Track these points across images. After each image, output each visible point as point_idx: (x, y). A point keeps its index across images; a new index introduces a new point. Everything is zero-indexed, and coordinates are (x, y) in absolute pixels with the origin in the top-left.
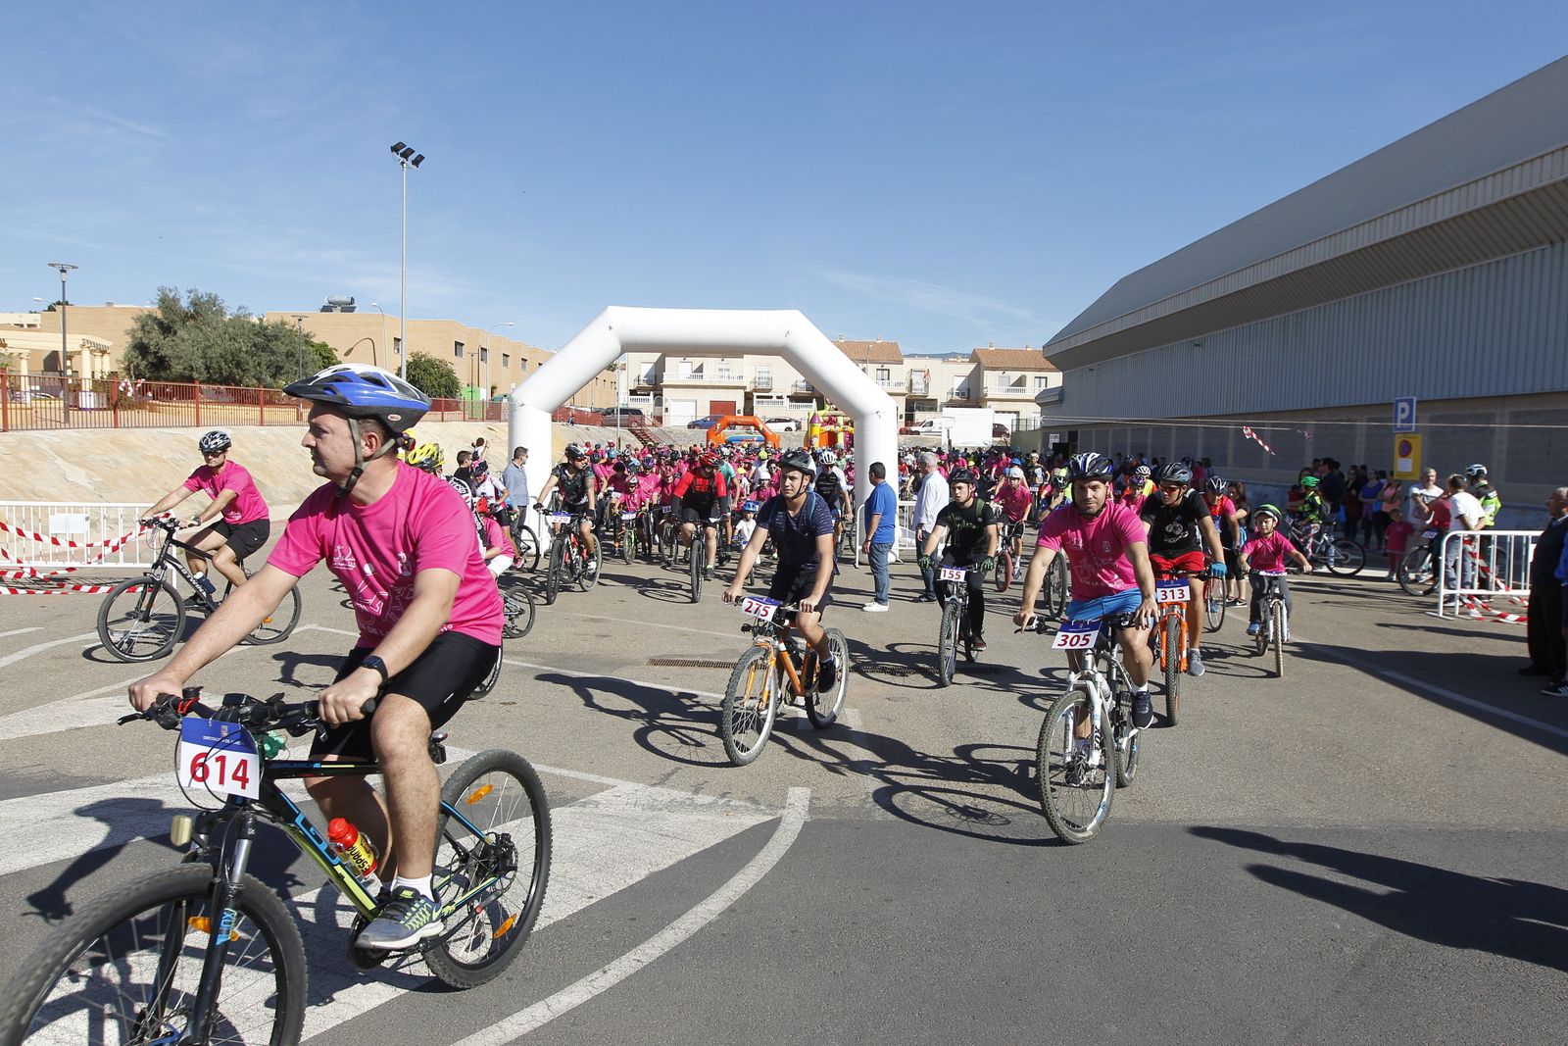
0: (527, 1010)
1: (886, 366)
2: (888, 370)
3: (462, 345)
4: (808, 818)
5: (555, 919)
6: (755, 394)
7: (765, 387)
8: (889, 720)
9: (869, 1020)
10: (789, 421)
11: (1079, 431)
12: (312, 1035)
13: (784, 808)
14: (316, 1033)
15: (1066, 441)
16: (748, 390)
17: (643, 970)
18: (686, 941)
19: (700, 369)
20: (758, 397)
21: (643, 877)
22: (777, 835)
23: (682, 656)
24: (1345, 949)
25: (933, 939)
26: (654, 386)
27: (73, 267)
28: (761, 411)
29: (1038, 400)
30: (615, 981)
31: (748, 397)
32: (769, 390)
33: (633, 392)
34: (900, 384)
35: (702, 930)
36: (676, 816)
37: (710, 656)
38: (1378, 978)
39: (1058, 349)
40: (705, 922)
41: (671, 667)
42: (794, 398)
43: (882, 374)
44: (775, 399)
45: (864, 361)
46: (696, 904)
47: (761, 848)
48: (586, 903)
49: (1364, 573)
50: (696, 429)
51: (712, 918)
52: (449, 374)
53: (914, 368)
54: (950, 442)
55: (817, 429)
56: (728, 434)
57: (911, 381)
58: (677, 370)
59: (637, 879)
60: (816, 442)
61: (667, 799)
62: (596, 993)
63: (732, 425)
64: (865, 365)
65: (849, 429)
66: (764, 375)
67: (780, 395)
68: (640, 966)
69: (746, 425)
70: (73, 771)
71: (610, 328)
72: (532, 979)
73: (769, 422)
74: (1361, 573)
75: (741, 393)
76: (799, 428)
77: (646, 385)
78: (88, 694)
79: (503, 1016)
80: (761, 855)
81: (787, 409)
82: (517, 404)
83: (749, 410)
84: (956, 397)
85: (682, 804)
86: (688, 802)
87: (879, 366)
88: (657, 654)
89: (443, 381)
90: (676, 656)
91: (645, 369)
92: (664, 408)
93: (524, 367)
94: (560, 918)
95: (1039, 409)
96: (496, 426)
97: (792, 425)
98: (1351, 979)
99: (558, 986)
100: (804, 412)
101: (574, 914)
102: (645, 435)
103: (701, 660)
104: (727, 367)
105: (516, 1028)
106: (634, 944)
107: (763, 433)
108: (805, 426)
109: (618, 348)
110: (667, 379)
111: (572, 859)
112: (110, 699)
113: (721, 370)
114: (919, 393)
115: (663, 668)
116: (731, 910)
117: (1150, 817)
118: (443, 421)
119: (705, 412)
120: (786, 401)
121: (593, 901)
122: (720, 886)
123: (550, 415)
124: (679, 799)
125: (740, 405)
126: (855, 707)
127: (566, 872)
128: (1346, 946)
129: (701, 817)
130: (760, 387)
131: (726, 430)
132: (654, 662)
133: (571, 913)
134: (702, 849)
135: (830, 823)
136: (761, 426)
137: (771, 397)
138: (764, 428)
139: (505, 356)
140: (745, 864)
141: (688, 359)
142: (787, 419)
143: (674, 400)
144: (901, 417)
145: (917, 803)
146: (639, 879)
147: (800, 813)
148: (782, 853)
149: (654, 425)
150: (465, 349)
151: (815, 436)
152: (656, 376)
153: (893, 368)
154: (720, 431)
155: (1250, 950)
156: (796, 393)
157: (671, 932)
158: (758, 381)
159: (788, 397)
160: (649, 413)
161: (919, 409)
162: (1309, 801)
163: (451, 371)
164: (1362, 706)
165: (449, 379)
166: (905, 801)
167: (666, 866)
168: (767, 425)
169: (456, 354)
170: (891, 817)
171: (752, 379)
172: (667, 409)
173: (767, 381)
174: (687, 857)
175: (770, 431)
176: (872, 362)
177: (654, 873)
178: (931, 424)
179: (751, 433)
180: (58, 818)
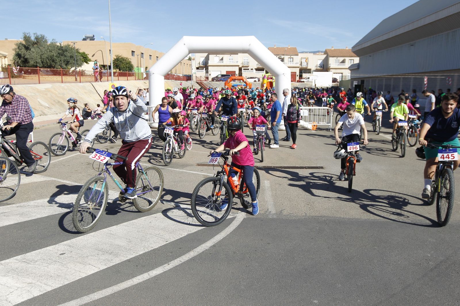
0: (142, 275)
2: (293, 58)
3: (134, 52)
4: (245, 217)
5: (154, 248)
7: (246, 65)
8: (280, 185)
9: (256, 280)
11: (365, 80)
12: (71, 281)
13: (238, 213)
14: (73, 281)
15: (360, 84)
16: (240, 67)
17: (182, 264)
18: (197, 255)
19: (222, 59)
20: (244, 69)
21: (185, 235)
22: (234, 222)
24: (430, 263)
25: (282, 256)
26: (205, 66)
28: (245, 74)
29: (350, 68)
30: (172, 267)
31: (240, 69)
32: (248, 67)
33: (197, 68)
34: (297, 63)
35: (203, 252)
38: (440, 272)
39: (358, 48)
40: (204, 250)
41: (204, 167)
42: (258, 69)
43: (291, 60)
44: (250, 70)
45: (284, 55)
46: (202, 244)
47: (227, 226)
48: (165, 243)
50: (221, 82)
51: (207, 248)
52: (129, 63)
53: (303, 57)
54: (315, 85)
55: (266, 81)
56: (233, 83)
57: (301, 62)
58: (214, 60)
59: (183, 236)
60: (265, 86)
62: (165, 271)
63: (234, 80)
64: (284, 56)
66: (246, 61)
67: (252, 68)
68: (181, 263)
69: (240, 80)
71: (185, 44)
72: (144, 266)
73: (248, 78)
75: (238, 68)
76: (259, 80)
77: (202, 65)
79: (133, 277)
80: (227, 229)
81: (255, 74)
82: (151, 73)
83: (240, 74)
84: (318, 68)
87: (289, 57)
88: (199, 162)
89: (127, 65)
91: (202, 60)
92: (209, 74)
94: (156, 248)
95: (350, 72)
96: (146, 82)
97: (257, 80)
98: (429, 272)
99: (153, 268)
100: (261, 74)
101: (160, 247)
102: (202, 84)
104: (232, 58)
105: (137, 281)
106: (180, 256)
107: (245, 82)
108: (261, 80)
109: (187, 52)
110: (210, 63)
111: (162, 229)
113: (230, 59)
114: (304, 66)
115: (201, 167)
116: (214, 246)
117: (369, 218)
118: (127, 80)
120: (254, 70)
121: (168, 242)
122: (211, 238)
125: (237, 72)
126: (268, 180)
127: (160, 233)
128: (430, 262)
130: (245, 65)
132: (199, 165)
133: (160, 246)
135: (253, 219)
136: (245, 80)
137: (248, 69)
138: (246, 81)
139: (150, 56)
140: (221, 231)
141: (218, 55)
142: (255, 77)
143: (213, 71)
144: (297, 76)
145: (285, 213)
146: (184, 236)
147: (243, 215)
148: (234, 228)
149: (205, 80)
150: (135, 53)
151: (265, 83)
152: (206, 62)
153: (294, 57)
154: (230, 82)
155: (395, 262)
156: (258, 67)
157: (193, 252)
158: (243, 63)
159: (255, 69)
160: (204, 76)
161: (304, 73)
162: (430, 214)
163: (130, 62)
164: (459, 181)
165: (130, 64)
166: (281, 212)
167: (194, 232)
168: (248, 80)
169: (132, 55)
170: (275, 217)
171: (241, 62)
172: (210, 75)
173: (247, 63)
174: (201, 229)
175: (248, 82)
176: (286, 55)
177: (189, 234)
178: (309, 78)
179: (241, 83)
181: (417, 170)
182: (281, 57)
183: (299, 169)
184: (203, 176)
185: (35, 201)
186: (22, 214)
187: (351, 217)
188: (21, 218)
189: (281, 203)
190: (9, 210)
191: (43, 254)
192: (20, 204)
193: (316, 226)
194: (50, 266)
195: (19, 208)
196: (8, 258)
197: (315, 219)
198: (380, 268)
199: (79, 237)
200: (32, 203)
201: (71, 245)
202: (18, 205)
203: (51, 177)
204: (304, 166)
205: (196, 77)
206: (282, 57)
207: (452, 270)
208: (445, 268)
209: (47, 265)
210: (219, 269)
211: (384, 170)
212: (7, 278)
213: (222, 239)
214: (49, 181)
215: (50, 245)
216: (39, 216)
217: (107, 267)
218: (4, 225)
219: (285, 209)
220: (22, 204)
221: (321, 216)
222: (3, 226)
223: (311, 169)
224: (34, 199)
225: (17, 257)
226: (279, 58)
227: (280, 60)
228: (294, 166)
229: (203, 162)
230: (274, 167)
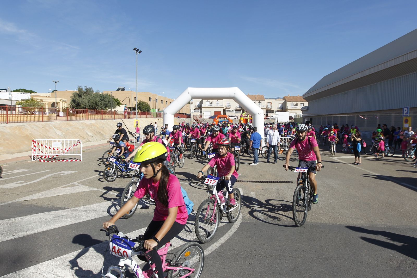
1: (260, 101)
4: (242, 221)
5: (176, 247)
6: (226, 109)
7: (228, 107)
11: (313, 118)
15: (309, 120)
16: (224, 108)
18: (210, 254)
19: (212, 103)
20: (227, 110)
24: (394, 262)
25: (276, 255)
26: (200, 108)
27: (58, 82)
28: (228, 114)
29: (302, 110)
31: (224, 110)
32: (230, 108)
33: (194, 110)
34: (264, 106)
35: (214, 251)
38: (404, 271)
39: (307, 96)
40: (215, 249)
42: (236, 110)
43: (259, 103)
44: (231, 111)
45: (255, 100)
46: (212, 244)
47: (229, 229)
49: (395, 155)
50: (211, 119)
51: (217, 248)
53: (268, 102)
54: (278, 121)
55: (242, 118)
56: (219, 120)
57: (267, 105)
58: (206, 104)
60: (242, 122)
63: (220, 118)
64: (255, 101)
65: (251, 118)
66: (228, 104)
67: (232, 109)
69: (224, 117)
70: (58, 206)
71: (189, 93)
73: (230, 116)
74: (393, 156)
75: (222, 109)
76: (237, 118)
77: (198, 108)
78: (61, 187)
80: (229, 231)
81: (234, 113)
82: (165, 113)
83: (224, 114)
84: (279, 109)
87: (259, 101)
89: (147, 107)
91: (198, 103)
93: (167, 103)
94: (177, 247)
95: (302, 112)
96: (160, 119)
97: (236, 117)
100: (239, 114)
102: (198, 120)
104: (219, 102)
107: (228, 119)
108: (239, 117)
109: (190, 98)
110: (203, 106)
112: (66, 188)
113: (217, 103)
114: (269, 108)
116: (222, 246)
118: (146, 118)
119: (213, 114)
120: (234, 111)
122: (218, 239)
123: (173, 116)
125: (222, 112)
126: (254, 192)
128: (394, 261)
131: (219, 119)
135: (247, 223)
136: (228, 118)
137: (230, 110)
139: (162, 101)
140: (225, 234)
141: (209, 101)
143: (205, 111)
144: (265, 115)
147: (239, 220)
148: (235, 231)
149: (200, 118)
150: (152, 99)
151: (242, 120)
152: (200, 105)
153: (262, 102)
154: (217, 119)
155: (366, 261)
157: (206, 251)
160: (199, 115)
161: (269, 113)
162: (381, 219)
163: (149, 105)
164: (396, 193)
166: (268, 217)
168: (229, 117)
169: (150, 101)
171: (225, 106)
172: (203, 114)
175: (230, 119)
176: (257, 100)
178: (273, 116)
179: (225, 120)
180: (54, 218)
181: (362, 184)
183: (275, 183)
185: (84, 207)
186: (75, 217)
187: (322, 222)
188: (75, 220)
190: (66, 214)
191: (91, 251)
192: (73, 209)
193: (297, 230)
194: (97, 262)
195: (73, 212)
196: (66, 254)
198: (355, 266)
200: (82, 208)
202: (72, 209)
203: (95, 187)
204: (279, 181)
205: (194, 115)
207: (414, 269)
208: (407, 266)
209: (95, 260)
210: (229, 267)
211: (338, 184)
212: (66, 271)
213: (227, 240)
214: (93, 191)
216: (87, 219)
217: (141, 263)
220: (75, 209)
223: (284, 183)
224: (83, 205)
225: (72, 253)
228: (271, 180)
230: (256, 182)
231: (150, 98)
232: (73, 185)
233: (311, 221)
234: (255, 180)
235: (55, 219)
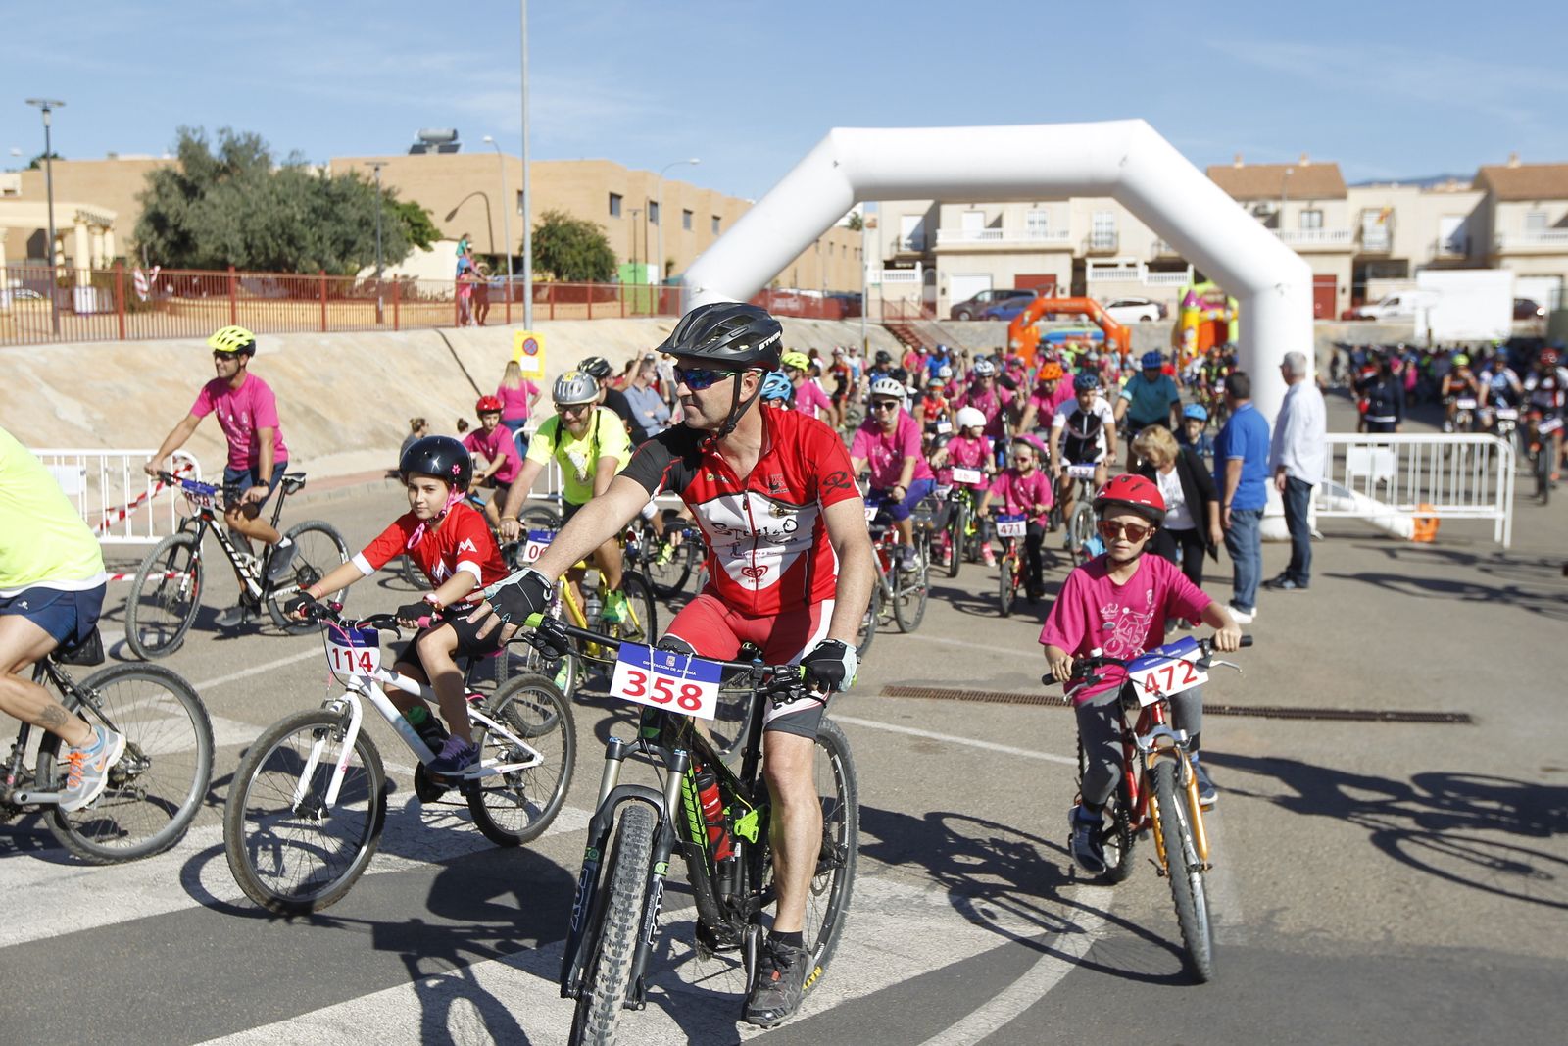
2: (1321, 212)
3: (619, 197)
7: (1105, 248)
10: (1149, 303)
16: (1078, 255)
19: (997, 223)
20: (1095, 266)
23: (936, 682)
26: (924, 253)
27: (60, 104)
28: (1099, 286)
31: (1079, 267)
32: (1112, 254)
33: (889, 265)
34: (1339, 235)
36: (895, 921)
37: (981, 684)
41: (917, 700)
42: (1157, 266)
43: (1310, 220)
44: (1122, 268)
45: (1278, 198)
47: (1020, 975)
50: (991, 322)
52: (599, 245)
53: (1369, 204)
54: (1429, 331)
55: (1194, 316)
56: (1043, 327)
57: (1362, 228)
58: (960, 226)
59: (823, 1007)
60: (1192, 337)
61: (885, 895)
63: (1051, 314)
64: (1281, 204)
66: (1104, 228)
67: (1131, 260)
69: (1074, 313)
71: (836, 164)
73: (1114, 306)
75: (1066, 261)
76: (1163, 314)
77: (907, 251)
81: (1146, 285)
83: (1079, 288)
84: (1445, 254)
85: (907, 903)
86: (917, 901)
87: (1304, 205)
88: (898, 680)
89: (591, 256)
90: (927, 682)
91: (908, 226)
92: (939, 288)
93: (715, 229)
97: (1152, 311)
100: (1173, 287)
102: (908, 333)
103: (965, 689)
104: (1042, 217)
107: (1102, 325)
108: (1173, 311)
109: (847, 194)
110: (944, 239)
113: (1032, 223)
114: (1376, 248)
115: (904, 701)
118: (590, 317)
120: (1143, 270)
124: (903, 897)
125: (1065, 279)
129: (934, 925)
130: (1100, 248)
131: (1040, 323)
132: (892, 691)
134: (929, 970)
136: (1098, 314)
137: (1115, 265)
138: (1105, 318)
139: (688, 212)
140: (992, 996)
141: (978, 206)
142: (1144, 301)
143: (955, 275)
144: (1343, 291)
145: (1287, 924)
146: (827, 1008)
147: (1091, 927)
149: (923, 317)
150: (624, 204)
151: (1190, 328)
152: (926, 238)
153: (1330, 207)
154: (1031, 322)
156: (1159, 258)
158: (1093, 238)
159: (1146, 263)
160: (916, 298)
161: (1377, 276)
163: (603, 240)
165: (600, 251)
166: (1269, 917)
167: (869, 992)
169: (611, 212)
170: (1240, 940)
171: (1083, 235)
172: (943, 291)
173: (1108, 238)
174: (904, 982)
175: (1114, 322)
176: (1292, 198)
177: (851, 1000)
178: (1397, 301)
179: (1082, 326)
180: (39, 884)
182: (1265, 206)
183: (1354, 723)
184: (913, 743)
189: (1268, 877)
193: (1439, 997)
197: (1433, 960)
199: (382, 993)
201: (348, 1023)
204: (1378, 710)
205: (883, 301)
206: (1272, 207)
213: (996, 1032)
215: (263, 1022)
218: (86, 926)
219: (1285, 908)
221: (1464, 949)
222: (79, 928)
223: (1409, 725)
226: (1257, 213)
227: (1262, 220)
228: (1328, 705)
229: (910, 681)
230: (1235, 711)
231: (615, 197)
232: (147, 709)
233: (1543, 953)
234: (1228, 702)
235: (46, 890)
